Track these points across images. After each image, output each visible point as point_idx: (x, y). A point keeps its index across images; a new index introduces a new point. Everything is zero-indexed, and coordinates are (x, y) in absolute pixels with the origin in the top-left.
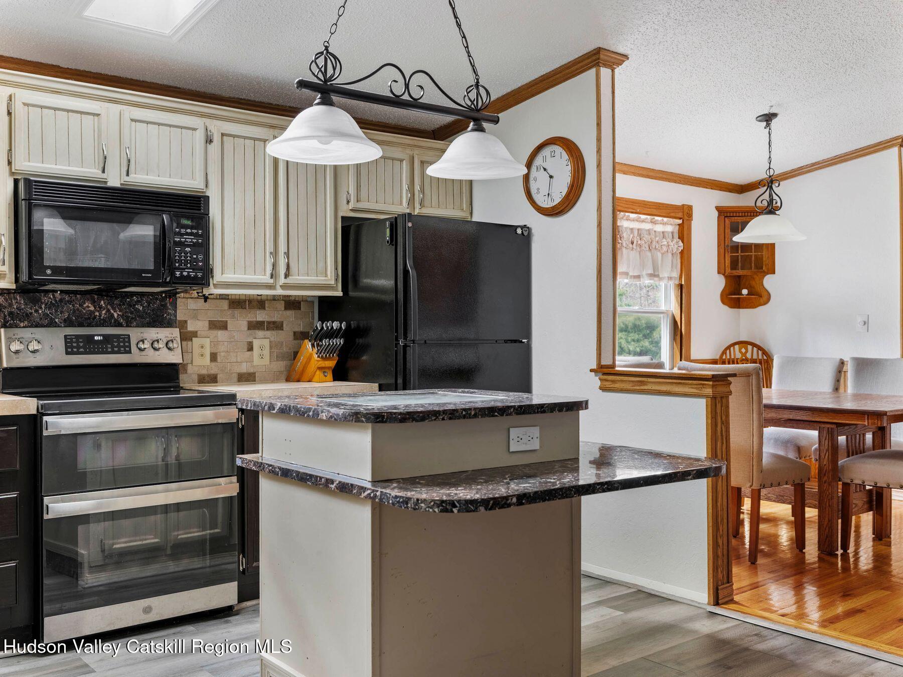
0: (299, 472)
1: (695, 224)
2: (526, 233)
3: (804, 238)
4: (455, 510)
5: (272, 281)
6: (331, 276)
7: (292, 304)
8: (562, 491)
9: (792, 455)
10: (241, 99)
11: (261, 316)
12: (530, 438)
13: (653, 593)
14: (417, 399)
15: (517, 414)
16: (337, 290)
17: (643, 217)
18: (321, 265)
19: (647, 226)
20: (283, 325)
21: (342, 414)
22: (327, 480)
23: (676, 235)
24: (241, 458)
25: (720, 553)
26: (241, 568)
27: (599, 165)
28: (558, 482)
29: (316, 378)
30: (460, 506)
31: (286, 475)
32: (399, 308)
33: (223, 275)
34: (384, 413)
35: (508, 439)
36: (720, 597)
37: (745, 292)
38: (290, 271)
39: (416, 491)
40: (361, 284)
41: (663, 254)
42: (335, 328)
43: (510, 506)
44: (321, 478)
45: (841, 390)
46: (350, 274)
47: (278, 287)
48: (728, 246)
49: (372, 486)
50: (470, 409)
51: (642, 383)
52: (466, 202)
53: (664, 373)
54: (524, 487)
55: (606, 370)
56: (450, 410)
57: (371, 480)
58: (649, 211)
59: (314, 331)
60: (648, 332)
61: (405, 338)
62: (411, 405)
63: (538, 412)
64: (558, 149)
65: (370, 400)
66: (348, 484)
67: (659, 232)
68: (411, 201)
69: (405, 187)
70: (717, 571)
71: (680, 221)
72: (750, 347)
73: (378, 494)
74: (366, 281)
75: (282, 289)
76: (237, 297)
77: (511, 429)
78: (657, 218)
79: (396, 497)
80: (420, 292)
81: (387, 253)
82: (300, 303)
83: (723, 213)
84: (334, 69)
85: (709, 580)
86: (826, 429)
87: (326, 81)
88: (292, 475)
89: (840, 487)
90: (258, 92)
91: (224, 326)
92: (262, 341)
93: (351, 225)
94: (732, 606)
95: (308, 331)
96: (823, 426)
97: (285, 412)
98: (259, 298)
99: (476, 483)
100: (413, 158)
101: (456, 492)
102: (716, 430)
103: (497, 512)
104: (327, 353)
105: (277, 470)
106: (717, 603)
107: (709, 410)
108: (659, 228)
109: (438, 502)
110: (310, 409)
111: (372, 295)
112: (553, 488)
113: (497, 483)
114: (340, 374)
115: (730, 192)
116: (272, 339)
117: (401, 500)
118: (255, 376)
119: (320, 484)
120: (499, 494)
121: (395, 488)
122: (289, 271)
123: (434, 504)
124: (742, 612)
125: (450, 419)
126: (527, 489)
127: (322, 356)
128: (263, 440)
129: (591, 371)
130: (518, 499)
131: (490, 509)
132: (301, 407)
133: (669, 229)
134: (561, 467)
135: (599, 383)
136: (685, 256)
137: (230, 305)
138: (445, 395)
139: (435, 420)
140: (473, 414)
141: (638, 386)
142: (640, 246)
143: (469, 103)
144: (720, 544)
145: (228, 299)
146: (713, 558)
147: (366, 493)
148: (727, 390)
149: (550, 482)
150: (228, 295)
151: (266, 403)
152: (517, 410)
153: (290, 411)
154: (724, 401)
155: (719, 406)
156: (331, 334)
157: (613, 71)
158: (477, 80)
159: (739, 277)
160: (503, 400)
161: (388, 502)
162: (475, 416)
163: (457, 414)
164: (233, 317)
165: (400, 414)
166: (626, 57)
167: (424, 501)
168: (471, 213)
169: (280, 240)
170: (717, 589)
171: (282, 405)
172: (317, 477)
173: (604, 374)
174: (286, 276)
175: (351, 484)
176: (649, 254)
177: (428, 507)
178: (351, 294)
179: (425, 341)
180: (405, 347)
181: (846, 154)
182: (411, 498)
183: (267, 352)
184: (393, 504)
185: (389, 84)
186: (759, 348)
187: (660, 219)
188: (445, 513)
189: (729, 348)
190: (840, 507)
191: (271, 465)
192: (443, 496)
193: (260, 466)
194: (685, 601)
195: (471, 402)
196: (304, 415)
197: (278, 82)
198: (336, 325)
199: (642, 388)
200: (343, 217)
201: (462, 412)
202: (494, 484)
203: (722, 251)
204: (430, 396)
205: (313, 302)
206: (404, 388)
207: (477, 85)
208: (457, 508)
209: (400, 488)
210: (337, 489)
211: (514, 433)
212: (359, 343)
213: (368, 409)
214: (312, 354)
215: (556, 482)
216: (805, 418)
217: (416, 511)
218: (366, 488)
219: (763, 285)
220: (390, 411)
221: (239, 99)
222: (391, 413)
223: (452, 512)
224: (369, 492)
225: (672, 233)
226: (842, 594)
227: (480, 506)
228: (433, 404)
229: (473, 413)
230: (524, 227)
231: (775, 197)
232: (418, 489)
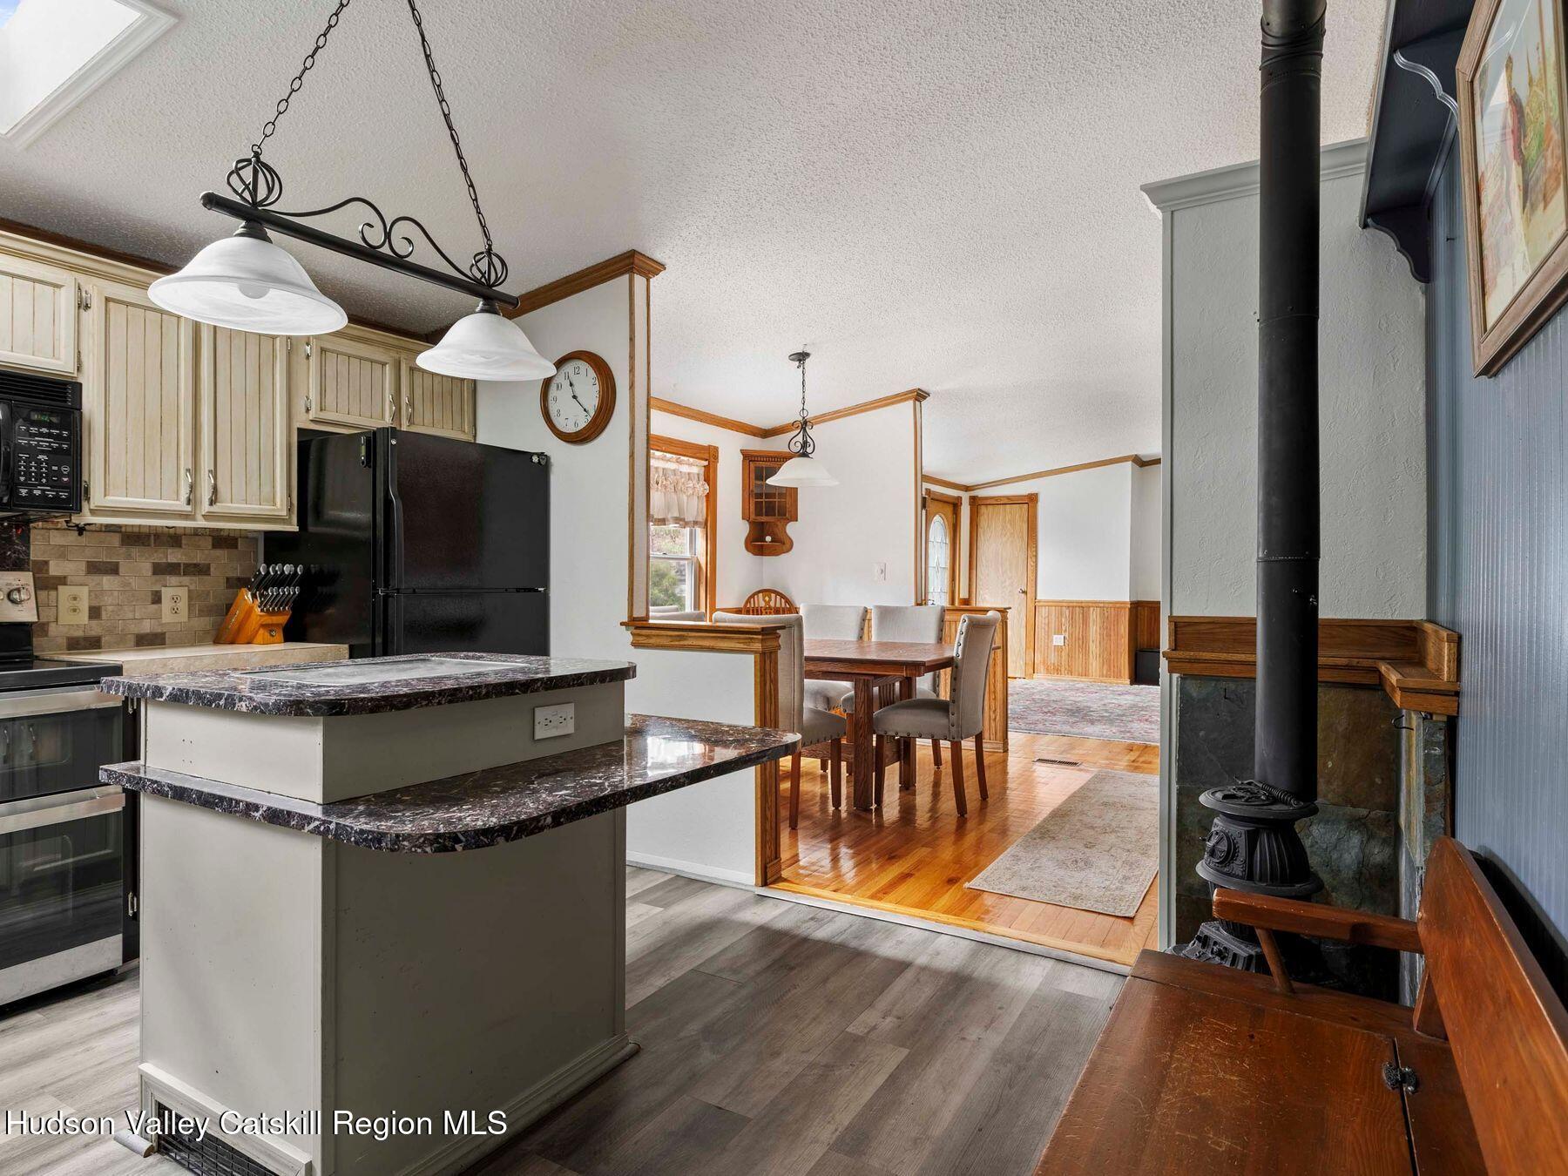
0: (202, 792)
1: (720, 466)
2: (543, 462)
3: (837, 483)
4: (459, 847)
5: (189, 508)
6: (282, 505)
7: (223, 540)
8: (614, 798)
9: (821, 707)
10: (143, 258)
11: (174, 556)
12: (562, 720)
13: (693, 877)
14: (399, 671)
15: (547, 689)
16: (290, 524)
17: (669, 455)
18: (266, 489)
19: (672, 466)
20: (209, 568)
21: (273, 703)
22: (248, 805)
23: (702, 477)
24: (106, 770)
25: (768, 827)
26: (130, 912)
27: (632, 386)
28: (607, 784)
29: (259, 638)
30: (467, 841)
31: (180, 795)
32: (378, 548)
33: (107, 497)
34: (345, 700)
35: (531, 722)
36: (769, 875)
37: (768, 539)
38: (218, 496)
39: (396, 817)
40: (326, 517)
41: (688, 497)
42: (286, 573)
43: (543, 830)
44: (238, 802)
45: (865, 637)
46: (310, 504)
47: (199, 517)
48: (752, 491)
49: (324, 813)
50: (480, 687)
51: (682, 638)
52: (469, 422)
53: (705, 626)
54: (561, 796)
55: (637, 623)
56: (449, 689)
57: (322, 803)
58: (675, 450)
59: (256, 577)
60: (657, 579)
61: (387, 585)
62: (389, 682)
63: (573, 685)
64: (583, 366)
65: (328, 675)
66: (283, 811)
67: (685, 473)
68: (397, 415)
69: (388, 397)
70: (766, 847)
71: (706, 463)
72: (773, 595)
73: (332, 826)
74: (332, 513)
75: (206, 520)
76: (136, 530)
77: (536, 709)
78: (682, 458)
79: (362, 832)
80: (408, 528)
81: (362, 480)
82: (237, 539)
83: (748, 457)
84: (270, 190)
85: (757, 858)
86: (862, 681)
87: (255, 204)
88: (190, 796)
89: (874, 739)
90: (170, 251)
91: (113, 570)
92: (176, 593)
93: (311, 440)
94: (781, 885)
95: (248, 576)
96: (858, 677)
97: (180, 699)
98: (172, 531)
99: (490, 795)
100: (400, 363)
101: (459, 815)
102: (765, 689)
103: (525, 841)
104: (276, 606)
105: (166, 789)
106: (765, 884)
107: (758, 667)
108: (685, 469)
109: (431, 837)
110: (220, 696)
111: (341, 531)
112: (602, 795)
113: (520, 793)
114: (294, 633)
115: (754, 435)
116: (192, 587)
117: (370, 837)
118: (164, 638)
119: (236, 812)
120: (525, 813)
121: (361, 813)
122: (216, 495)
123: (424, 841)
124: (793, 892)
125: (450, 702)
126: (566, 800)
127: (268, 610)
128: (146, 741)
129: (622, 624)
130: (553, 818)
131: (513, 839)
132: (206, 693)
133: (695, 470)
134: (604, 756)
135: (631, 638)
136: (711, 499)
137: (122, 541)
138: (441, 663)
139: (427, 705)
140: (484, 693)
141: (677, 641)
142: (666, 487)
143: (479, 276)
144: (769, 816)
145: (121, 532)
146: (762, 833)
147: (312, 826)
148: (776, 644)
149: (596, 785)
150: (120, 526)
151: (149, 685)
152: (546, 683)
153: (187, 698)
154: (773, 656)
155: (768, 662)
156: (281, 581)
157: (648, 280)
158: (490, 246)
159: (763, 523)
160: (523, 668)
161: (349, 840)
162: (487, 696)
163: (460, 695)
164: (129, 557)
165: (372, 699)
166: (663, 267)
167: (408, 837)
168: (475, 437)
169: (202, 452)
170: (766, 868)
171: (174, 689)
172: (231, 799)
173: (637, 628)
174: (212, 503)
175: (287, 812)
176: (674, 496)
177: (415, 846)
178: (312, 529)
179: (414, 590)
180: (386, 597)
181: (865, 404)
182: (387, 834)
183: (183, 605)
184: (356, 842)
185: (360, 228)
186: (782, 596)
187: (685, 458)
188: (442, 854)
189: (752, 596)
190: (874, 760)
191: (156, 782)
192: (439, 826)
193: (138, 783)
194: (730, 885)
195: (479, 674)
196: (211, 705)
197: (202, 239)
198: (288, 569)
199: (682, 643)
200: (300, 430)
201: (468, 692)
202: (516, 793)
203: (747, 496)
204: (421, 665)
205: (256, 540)
206: (385, 654)
207: (489, 251)
208: (462, 844)
209: (370, 814)
210: (264, 818)
211: (541, 714)
212: (322, 593)
213: (319, 694)
214: (252, 607)
215: (603, 783)
216: (843, 670)
217: (395, 853)
218: (311, 818)
219: (785, 532)
220: (355, 695)
221: (140, 257)
222: (356, 700)
223: (454, 850)
224: (317, 823)
225: (698, 474)
226: (887, 856)
227: (498, 836)
228: (424, 679)
229: (484, 691)
230: (541, 455)
231: (809, 440)
232: (399, 814)
